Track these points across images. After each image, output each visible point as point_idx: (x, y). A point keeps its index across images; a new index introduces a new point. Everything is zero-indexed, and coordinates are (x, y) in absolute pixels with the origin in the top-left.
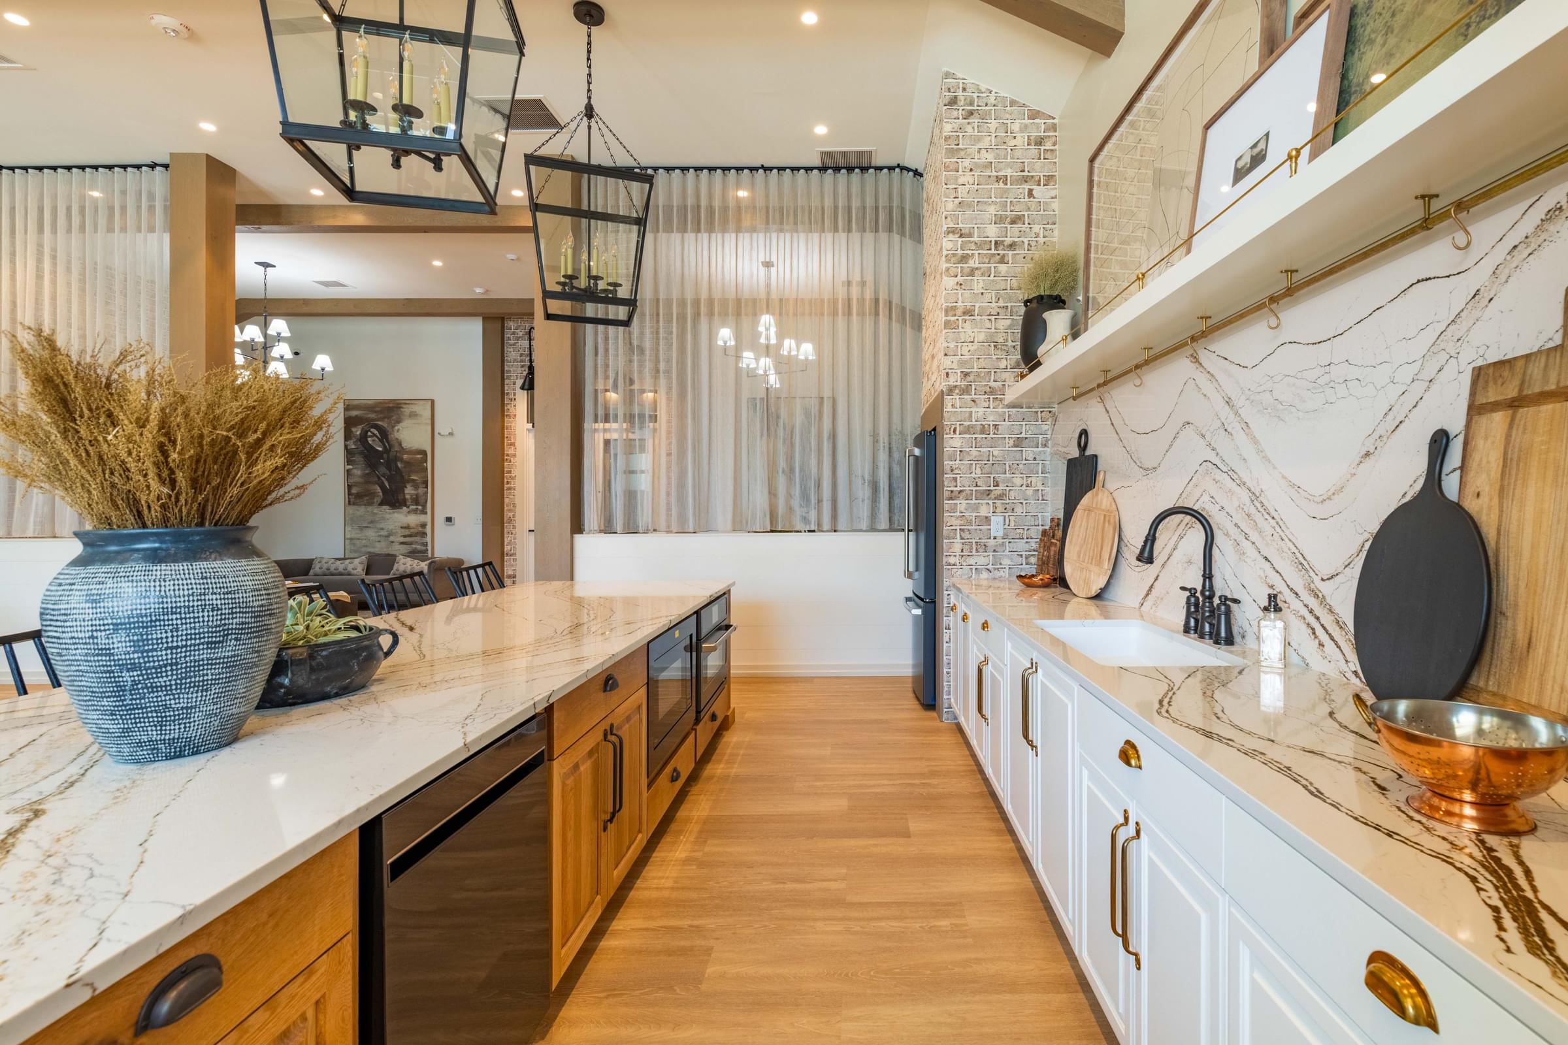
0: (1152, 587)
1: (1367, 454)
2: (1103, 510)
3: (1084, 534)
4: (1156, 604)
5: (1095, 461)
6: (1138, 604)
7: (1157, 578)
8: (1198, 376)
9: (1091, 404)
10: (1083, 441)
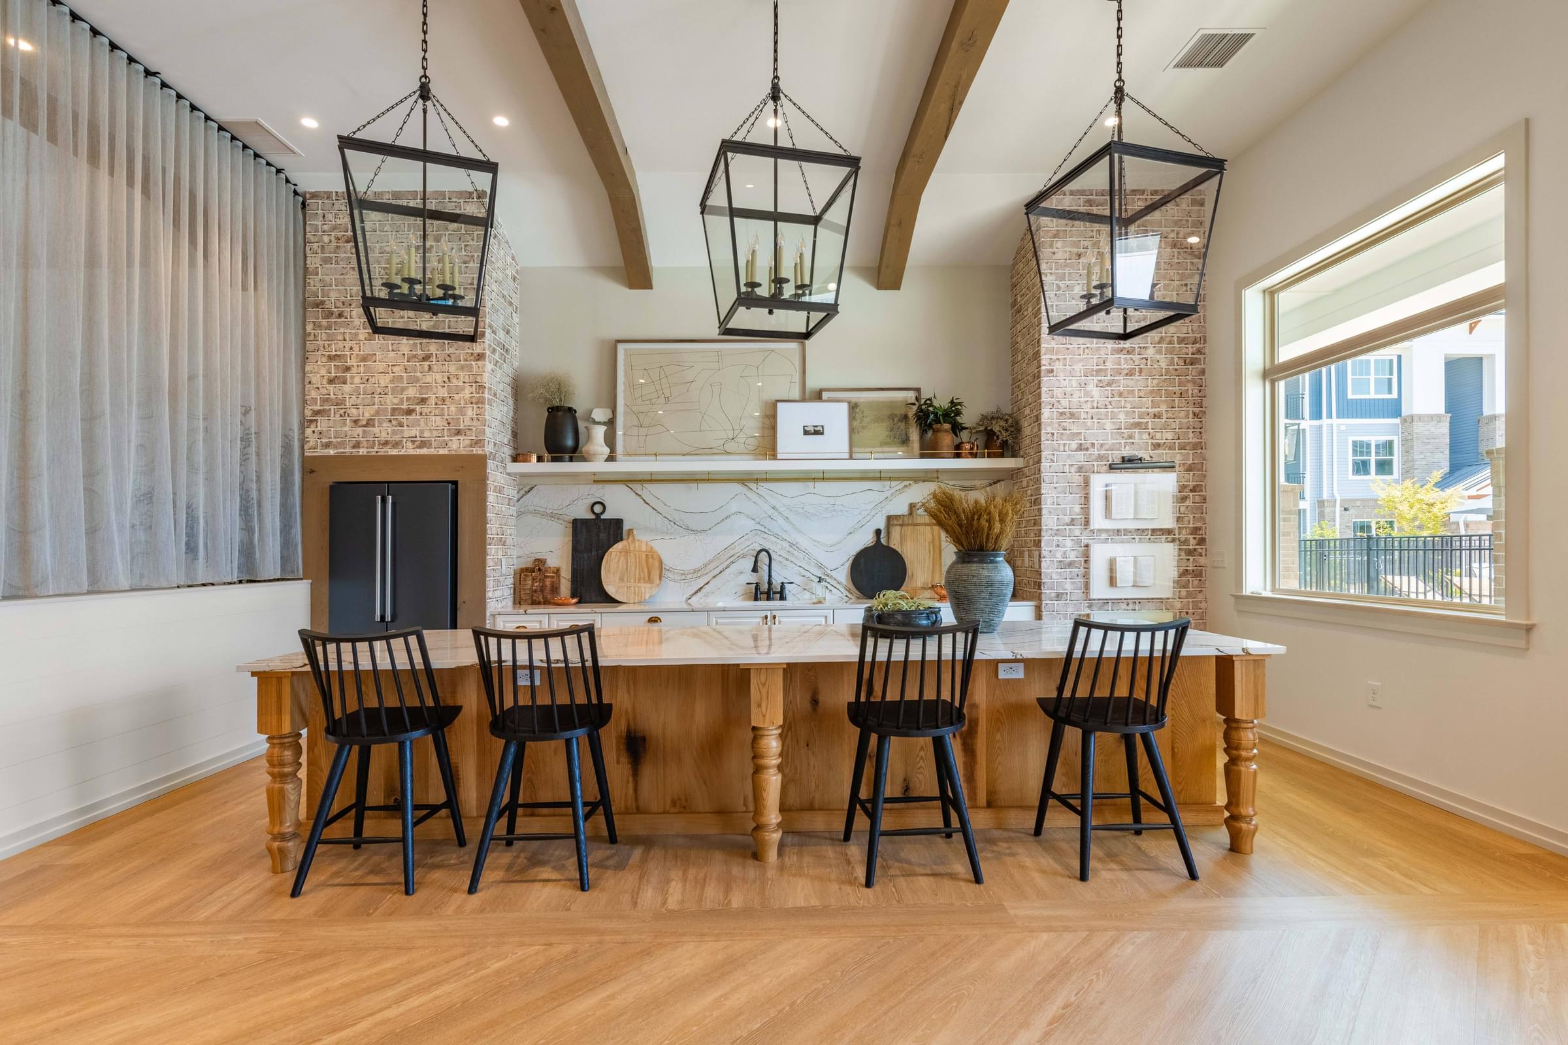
0: (701, 588)
1: (851, 533)
3: (625, 567)
4: (706, 596)
5: (618, 523)
6: (685, 599)
7: (707, 583)
8: (749, 494)
9: (610, 488)
10: (598, 509)
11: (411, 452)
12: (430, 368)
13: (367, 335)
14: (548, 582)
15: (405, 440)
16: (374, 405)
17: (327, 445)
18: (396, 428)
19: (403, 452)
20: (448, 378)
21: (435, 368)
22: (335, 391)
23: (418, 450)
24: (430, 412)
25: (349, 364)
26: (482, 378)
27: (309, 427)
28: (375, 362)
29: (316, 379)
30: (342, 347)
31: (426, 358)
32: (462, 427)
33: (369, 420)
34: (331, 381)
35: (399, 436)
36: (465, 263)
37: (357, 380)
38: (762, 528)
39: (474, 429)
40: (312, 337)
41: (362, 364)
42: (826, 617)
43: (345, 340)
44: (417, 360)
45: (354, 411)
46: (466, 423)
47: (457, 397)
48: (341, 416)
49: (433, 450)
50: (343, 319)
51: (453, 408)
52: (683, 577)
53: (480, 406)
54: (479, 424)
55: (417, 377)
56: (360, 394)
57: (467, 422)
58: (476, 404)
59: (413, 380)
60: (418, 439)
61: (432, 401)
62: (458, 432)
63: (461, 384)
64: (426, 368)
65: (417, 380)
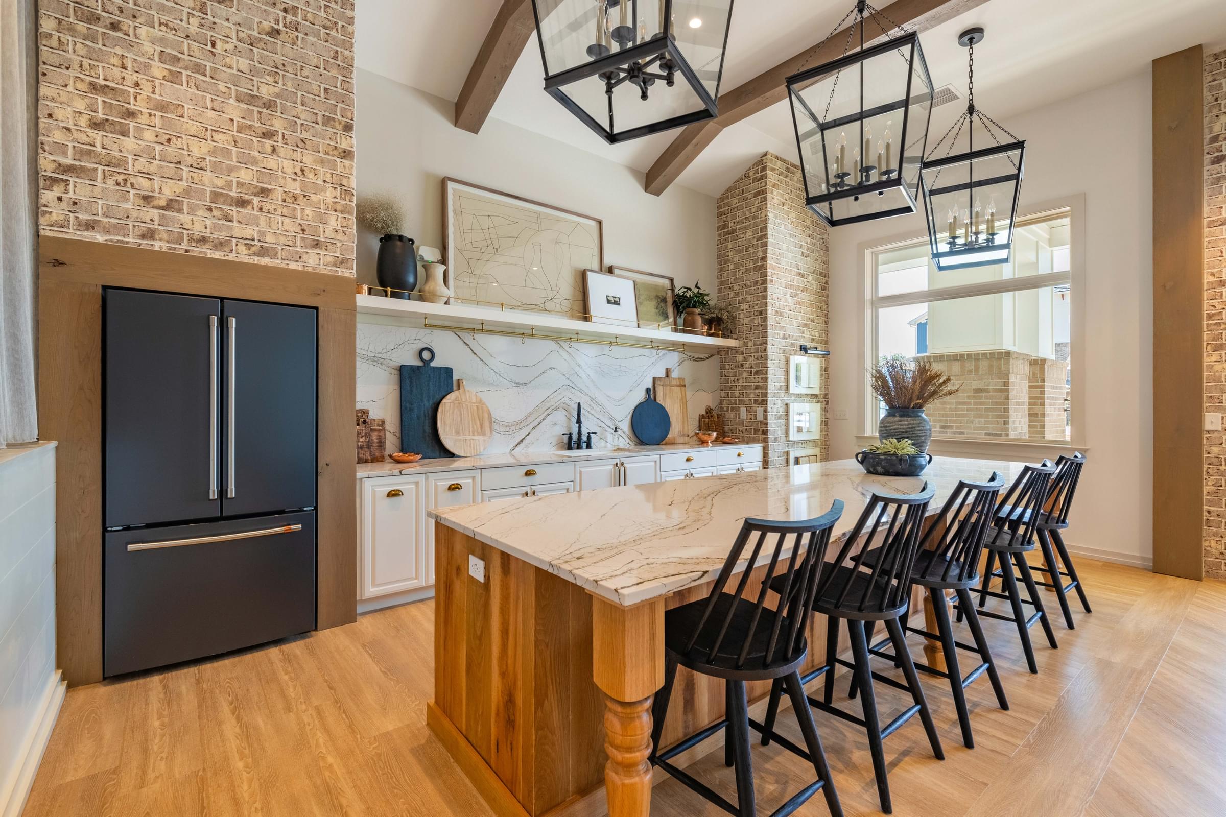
0: (523, 439)
1: (631, 390)
2: (474, 403)
3: (459, 419)
4: (527, 447)
5: (449, 371)
6: (508, 450)
7: (528, 435)
8: (561, 351)
9: (437, 333)
10: (426, 355)
11: (245, 259)
12: (274, 150)
13: (166, 73)
14: (374, 436)
15: (234, 241)
16: (181, 180)
17: (90, 226)
18: (220, 222)
19: (231, 257)
20: (302, 170)
21: (282, 152)
22: (106, 140)
23: (256, 258)
24: (275, 210)
25: (132, 107)
26: (349, 182)
27: (49, 188)
28: (182, 116)
29: (63, 114)
30: (119, 77)
31: (268, 135)
32: (321, 239)
33: (171, 200)
34: (96, 125)
35: (224, 234)
36: (325, 27)
37: (149, 135)
38: (570, 384)
39: (339, 244)
40: (54, 43)
41: (158, 114)
42: (656, 462)
43: (124, 67)
44: (253, 133)
45: (143, 183)
46: (327, 235)
47: (314, 198)
48: (118, 184)
49: (279, 262)
50: (120, 34)
51: (309, 211)
52: (508, 429)
53: (347, 216)
54: (346, 238)
55: (254, 157)
56: (154, 158)
57: (330, 233)
58: (342, 212)
59: (246, 161)
60: (256, 243)
61: (278, 195)
62: (317, 245)
63: (320, 182)
64: (269, 149)
65: (255, 162)
